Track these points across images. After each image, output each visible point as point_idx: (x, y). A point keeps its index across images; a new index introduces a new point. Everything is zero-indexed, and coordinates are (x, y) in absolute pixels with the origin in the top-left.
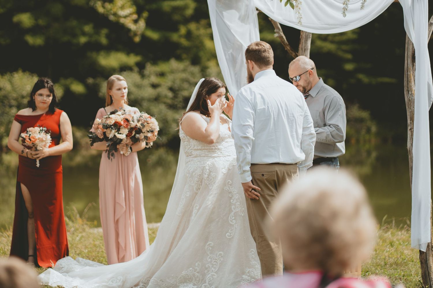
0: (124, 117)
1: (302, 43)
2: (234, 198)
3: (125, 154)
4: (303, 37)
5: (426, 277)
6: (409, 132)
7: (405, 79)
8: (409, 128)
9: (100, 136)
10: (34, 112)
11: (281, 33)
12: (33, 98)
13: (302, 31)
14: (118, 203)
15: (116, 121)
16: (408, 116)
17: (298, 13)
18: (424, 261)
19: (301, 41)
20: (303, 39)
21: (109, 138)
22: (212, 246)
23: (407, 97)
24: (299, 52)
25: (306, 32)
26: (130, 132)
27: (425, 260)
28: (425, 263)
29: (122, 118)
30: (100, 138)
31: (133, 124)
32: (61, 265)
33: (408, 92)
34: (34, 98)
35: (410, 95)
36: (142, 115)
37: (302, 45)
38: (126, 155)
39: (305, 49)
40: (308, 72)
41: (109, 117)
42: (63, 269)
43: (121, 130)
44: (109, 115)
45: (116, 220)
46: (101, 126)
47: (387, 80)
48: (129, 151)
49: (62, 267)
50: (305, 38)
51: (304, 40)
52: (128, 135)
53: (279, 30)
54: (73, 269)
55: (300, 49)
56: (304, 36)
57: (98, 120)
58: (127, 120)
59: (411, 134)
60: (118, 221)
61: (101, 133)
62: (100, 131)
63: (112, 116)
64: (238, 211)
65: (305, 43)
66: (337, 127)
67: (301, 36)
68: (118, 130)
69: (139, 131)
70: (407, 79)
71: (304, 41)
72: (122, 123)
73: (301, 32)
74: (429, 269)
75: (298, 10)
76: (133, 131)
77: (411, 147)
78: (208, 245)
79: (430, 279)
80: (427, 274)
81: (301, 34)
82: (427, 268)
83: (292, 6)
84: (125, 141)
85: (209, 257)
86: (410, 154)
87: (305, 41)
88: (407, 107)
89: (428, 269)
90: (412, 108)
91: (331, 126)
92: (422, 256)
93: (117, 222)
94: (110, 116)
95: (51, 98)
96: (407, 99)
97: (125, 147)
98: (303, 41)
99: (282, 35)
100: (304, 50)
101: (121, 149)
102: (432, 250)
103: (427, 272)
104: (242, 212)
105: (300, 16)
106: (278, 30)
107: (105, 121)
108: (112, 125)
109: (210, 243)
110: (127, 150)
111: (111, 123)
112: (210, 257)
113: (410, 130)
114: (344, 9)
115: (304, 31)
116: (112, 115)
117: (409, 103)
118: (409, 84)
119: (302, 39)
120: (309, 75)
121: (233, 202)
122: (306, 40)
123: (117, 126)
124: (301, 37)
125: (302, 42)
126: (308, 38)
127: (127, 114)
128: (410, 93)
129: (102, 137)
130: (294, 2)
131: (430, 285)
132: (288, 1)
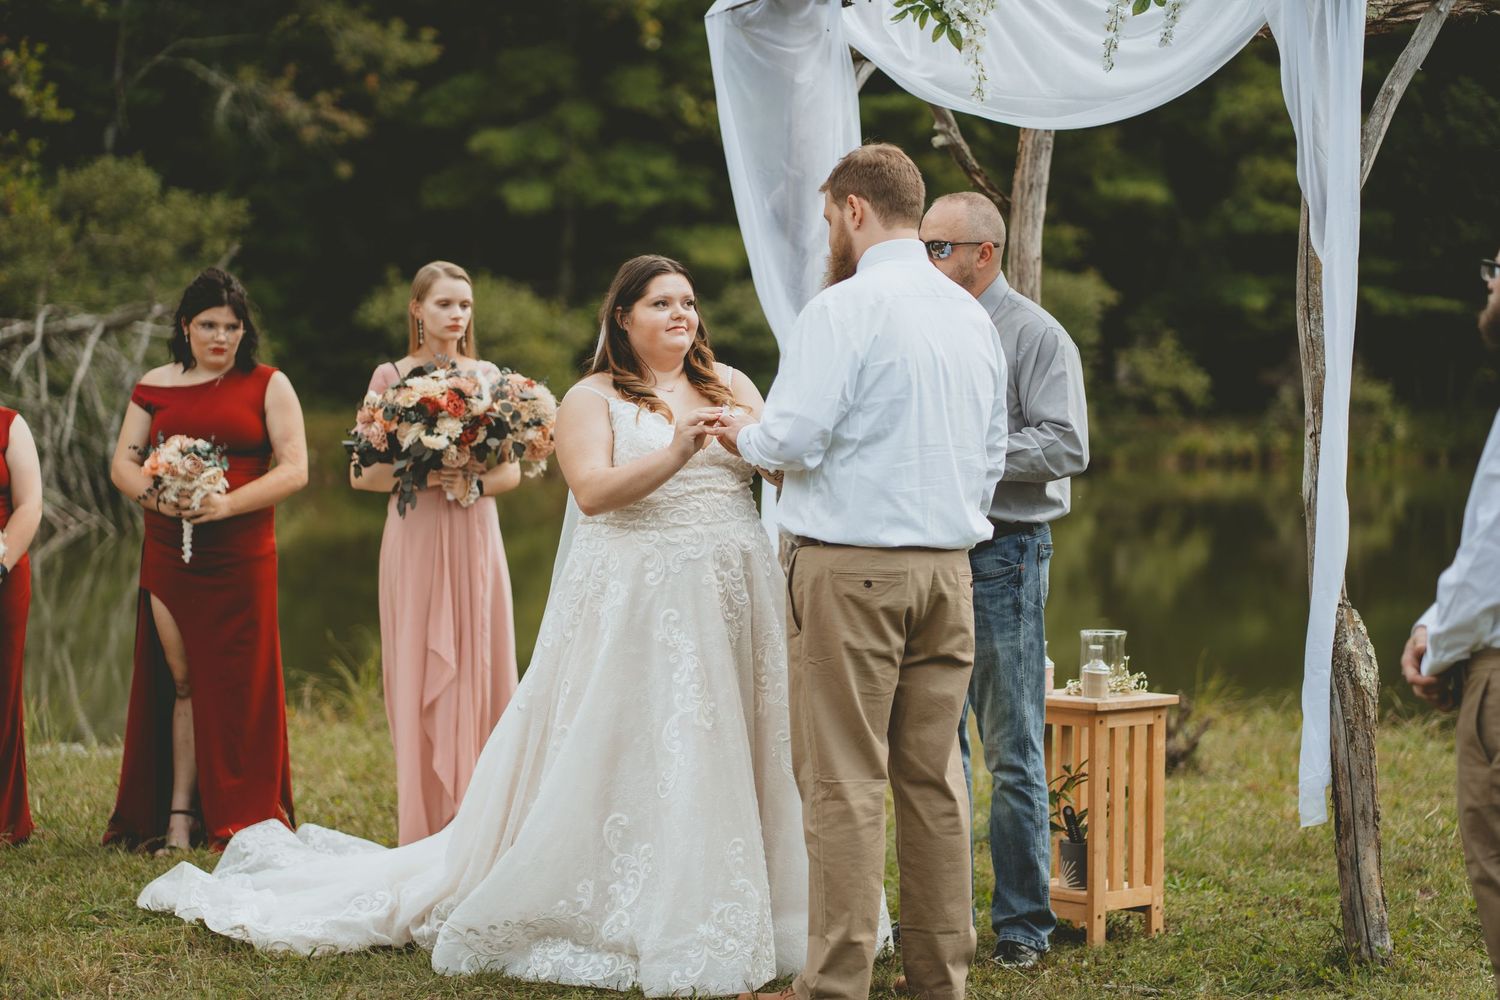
0: (449, 385)
1: (1024, 166)
2: (681, 669)
3: (461, 502)
4: (1026, 149)
5: (1354, 914)
6: (1308, 444)
7: (1300, 272)
8: (1309, 430)
9: (379, 445)
10: (187, 372)
11: (954, 135)
12: (183, 332)
13: (1025, 129)
14: (433, 651)
15: (426, 395)
16: (1305, 392)
17: (973, 62)
18: (1347, 862)
19: (1020, 160)
20: (1026, 154)
21: (404, 450)
22: (622, 826)
23: (1305, 331)
24: (1013, 195)
25: (1036, 131)
26: (468, 431)
27: (1351, 858)
28: (1353, 869)
29: (444, 387)
30: (379, 451)
31: (479, 407)
32: (244, 845)
33: (1309, 314)
34: (186, 333)
35: (1312, 322)
36: (506, 378)
37: (1023, 172)
38: (464, 503)
39: (1031, 186)
40: (980, 248)
41: (406, 386)
42: (248, 858)
43: (438, 423)
44: (405, 379)
45: (426, 702)
46: (380, 414)
47: (1438, 303)
48: (474, 493)
49: (247, 854)
50: (1032, 152)
51: (1028, 157)
52: (464, 439)
53: (949, 124)
54: (275, 860)
55: (1016, 185)
56: (1029, 145)
57: (372, 396)
58: (459, 395)
59: (1313, 451)
60: (432, 706)
61: (381, 434)
62: (377, 428)
63: (415, 382)
64: (692, 713)
65: (1031, 166)
66: (1061, 427)
67: (1020, 145)
68: (430, 427)
69: (499, 429)
70: (1305, 271)
71: (1028, 161)
72: (444, 401)
73: (1021, 131)
74: (1363, 888)
75: (974, 52)
76: (480, 428)
77: (1313, 493)
78: (611, 823)
79: (1368, 919)
80: (1358, 905)
81: (1022, 138)
82: (1357, 885)
83: (957, 40)
84: (454, 458)
85: (616, 859)
86: (1310, 514)
87: (1031, 159)
88: (1303, 364)
89: (1360, 888)
90: (1319, 366)
91: (1044, 425)
92: (1344, 845)
93: (427, 711)
94: (409, 382)
95: (240, 332)
96: (1303, 335)
97: (460, 479)
98: (1025, 159)
99: (958, 141)
100: (1027, 187)
101: (447, 484)
102: (1375, 825)
103: (1358, 898)
104: (706, 717)
105: (980, 72)
106: (944, 126)
107: (394, 398)
108: (412, 408)
109: (618, 815)
110: (467, 487)
111: (409, 402)
112: (619, 861)
113: (1311, 437)
114: (1108, 44)
115: (1031, 130)
116: (416, 378)
117: (1311, 350)
118: (1311, 288)
119: (1023, 153)
120: (978, 256)
121: (679, 682)
122: (1036, 158)
123: (427, 413)
124: (1022, 147)
125: (1022, 162)
126: (1042, 149)
127: (464, 374)
128: (1313, 316)
129: (383, 447)
130: (962, 28)
131: (1365, 940)
132: (942, 25)
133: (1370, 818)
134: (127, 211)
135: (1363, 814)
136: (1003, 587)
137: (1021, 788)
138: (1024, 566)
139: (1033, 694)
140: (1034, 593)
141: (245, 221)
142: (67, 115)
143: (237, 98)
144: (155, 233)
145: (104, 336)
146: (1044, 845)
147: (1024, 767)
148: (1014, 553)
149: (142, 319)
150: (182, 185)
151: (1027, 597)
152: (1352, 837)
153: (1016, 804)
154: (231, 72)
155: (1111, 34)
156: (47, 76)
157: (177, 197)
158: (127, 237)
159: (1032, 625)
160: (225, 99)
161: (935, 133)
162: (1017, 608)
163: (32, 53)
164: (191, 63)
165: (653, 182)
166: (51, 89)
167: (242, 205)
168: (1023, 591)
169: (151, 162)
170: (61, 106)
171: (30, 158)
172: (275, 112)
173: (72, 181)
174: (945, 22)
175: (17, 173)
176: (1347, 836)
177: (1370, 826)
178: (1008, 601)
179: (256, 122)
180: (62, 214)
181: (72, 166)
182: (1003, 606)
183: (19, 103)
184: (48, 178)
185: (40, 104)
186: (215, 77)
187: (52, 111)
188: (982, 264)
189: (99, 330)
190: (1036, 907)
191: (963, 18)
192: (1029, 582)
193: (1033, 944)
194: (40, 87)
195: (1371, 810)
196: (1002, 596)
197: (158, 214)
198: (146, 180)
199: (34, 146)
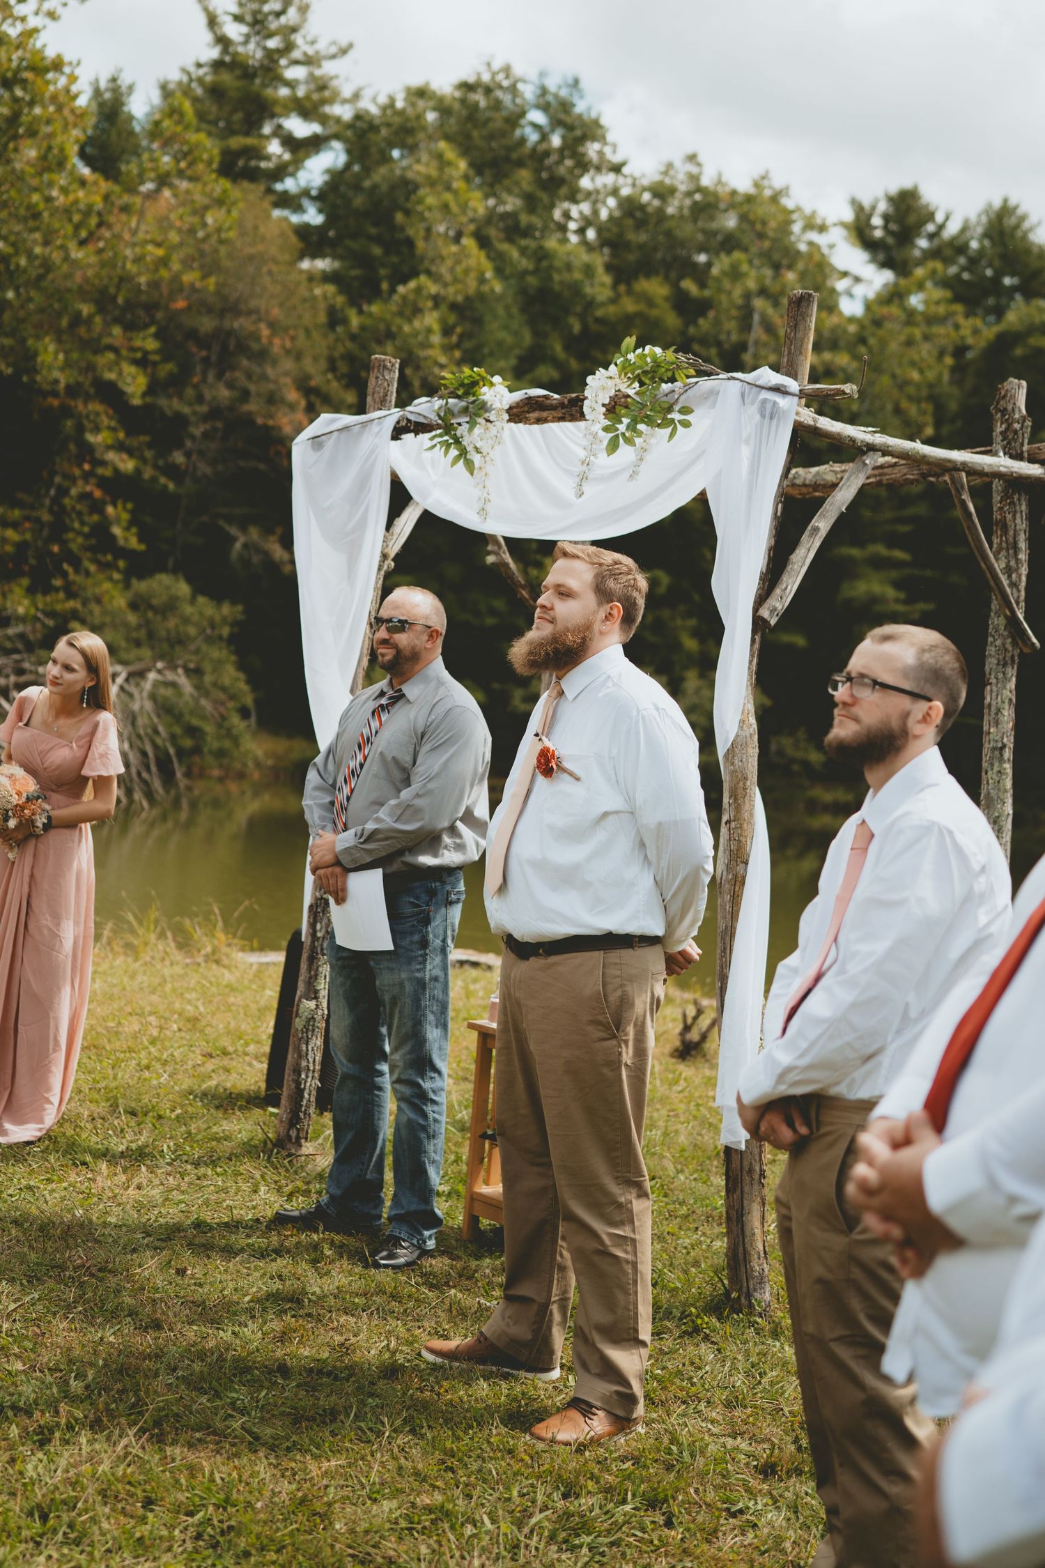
5: (736, 1263)
6: (723, 830)
11: (503, 555)
17: (481, 484)
18: (733, 1213)
27: (737, 1212)
28: (739, 1220)
40: (429, 631)
53: (500, 547)
74: (746, 1241)
75: (483, 477)
77: (724, 873)
79: (749, 1269)
80: (741, 1256)
82: (741, 1236)
83: (470, 466)
89: (744, 1240)
90: (736, 762)
92: (731, 1199)
103: (741, 1248)
105: (486, 495)
106: (496, 548)
113: (726, 824)
114: (581, 475)
120: (427, 638)
130: (477, 459)
131: (744, 1290)
132: (460, 455)
133: (756, 1176)
134: (170, 607)
135: (751, 1171)
136: (413, 926)
137: (416, 1101)
138: (432, 908)
139: (437, 1020)
140: (441, 932)
141: (240, 617)
142: (142, 547)
143: (245, 546)
144: (186, 621)
145: (127, 680)
146: (435, 1152)
147: (421, 1081)
148: (424, 897)
149: (149, 670)
150: (204, 594)
151: (435, 936)
152: (738, 1192)
153: (412, 1115)
154: (244, 529)
155: (585, 468)
156: (132, 523)
157: (201, 600)
158: (172, 623)
159: (438, 960)
160: (238, 545)
161: (489, 553)
162: (424, 944)
163: (124, 508)
164: (222, 523)
165: (493, 612)
166: (134, 530)
167: (240, 608)
168: (429, 929)
169: (189, 580)
170: (140, 541)
171: (118, 570)
172: (267, 554)
173: (141, 586)
174: (463, 453)
175: (110, 579)
176: (735, 1190)
177: (756, 1182)
178: (416, 938)
179: (256, 559)
180: (133, 606)
181: (141, 577)
182: (412, 943)
183: (113, 537)
184: (127, 586)
185: (126, 539)
186: (234, 531)
187: (134, 543)
188: (429, 645)
189: (123, 676)
190: (423, 1207)
191: (477, 450)
192: (437, 922)
193: (415, 1242)
194: (127, 529)
195: (757, 1169)
196: (412, 934)
197: (188, 610)
198: (183, 588)
199: (121, 564)
